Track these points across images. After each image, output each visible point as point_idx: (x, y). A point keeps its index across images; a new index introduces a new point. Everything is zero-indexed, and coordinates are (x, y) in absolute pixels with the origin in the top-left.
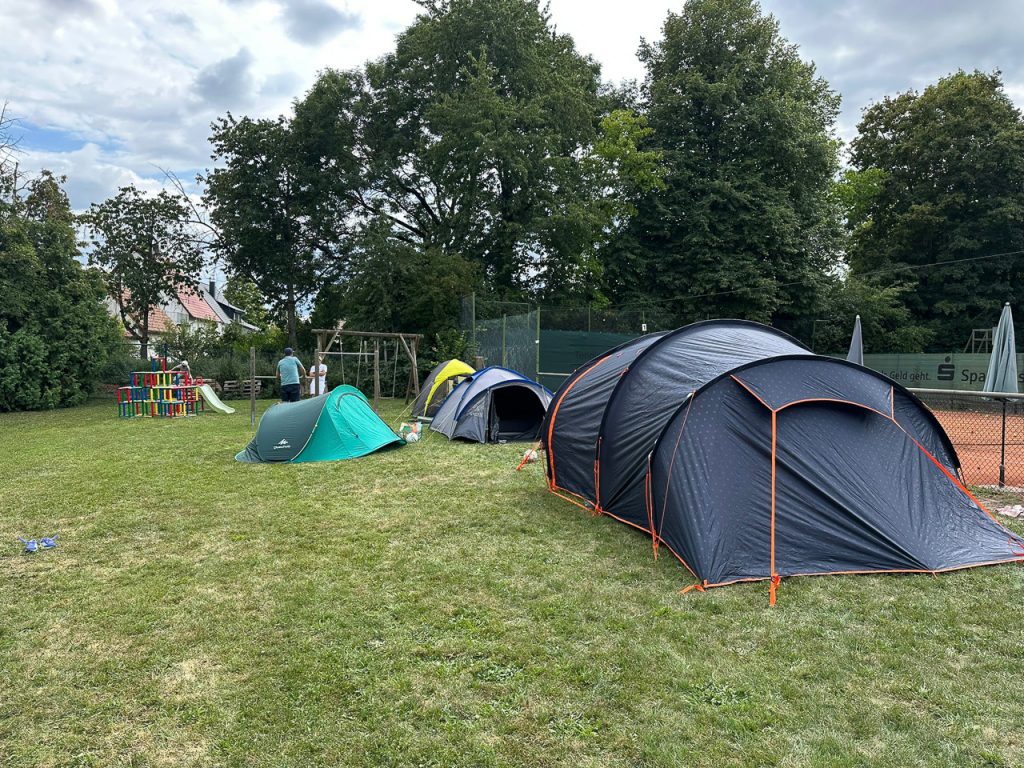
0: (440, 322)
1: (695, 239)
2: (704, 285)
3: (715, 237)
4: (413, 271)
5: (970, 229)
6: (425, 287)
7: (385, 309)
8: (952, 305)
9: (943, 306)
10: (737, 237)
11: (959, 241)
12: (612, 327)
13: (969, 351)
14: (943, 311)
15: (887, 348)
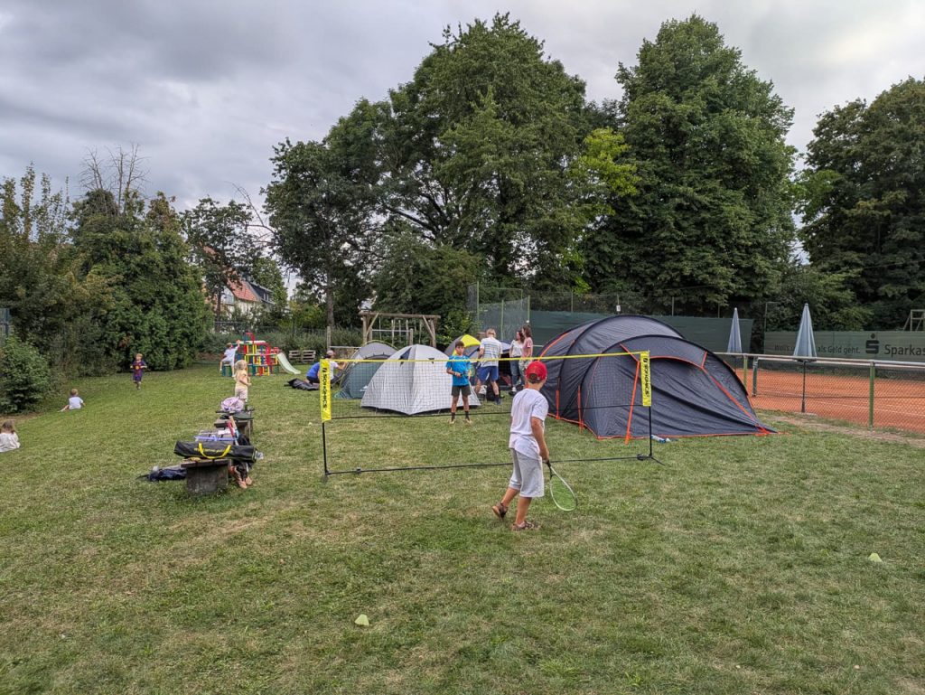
0: (451, 305)
1: (663, 235)
2: (670, 272)
3: (679, 233)
4: (428, 264)
5: (912, 222)
6: (439, 278)
7: (407, 294)
8: (894, 289)
9: (887, 289)
10: (699, 232)
11: (902, 233)
12: (591, 308)
13: (908, 329)
14: (886, 293)
15: (831, 326)
